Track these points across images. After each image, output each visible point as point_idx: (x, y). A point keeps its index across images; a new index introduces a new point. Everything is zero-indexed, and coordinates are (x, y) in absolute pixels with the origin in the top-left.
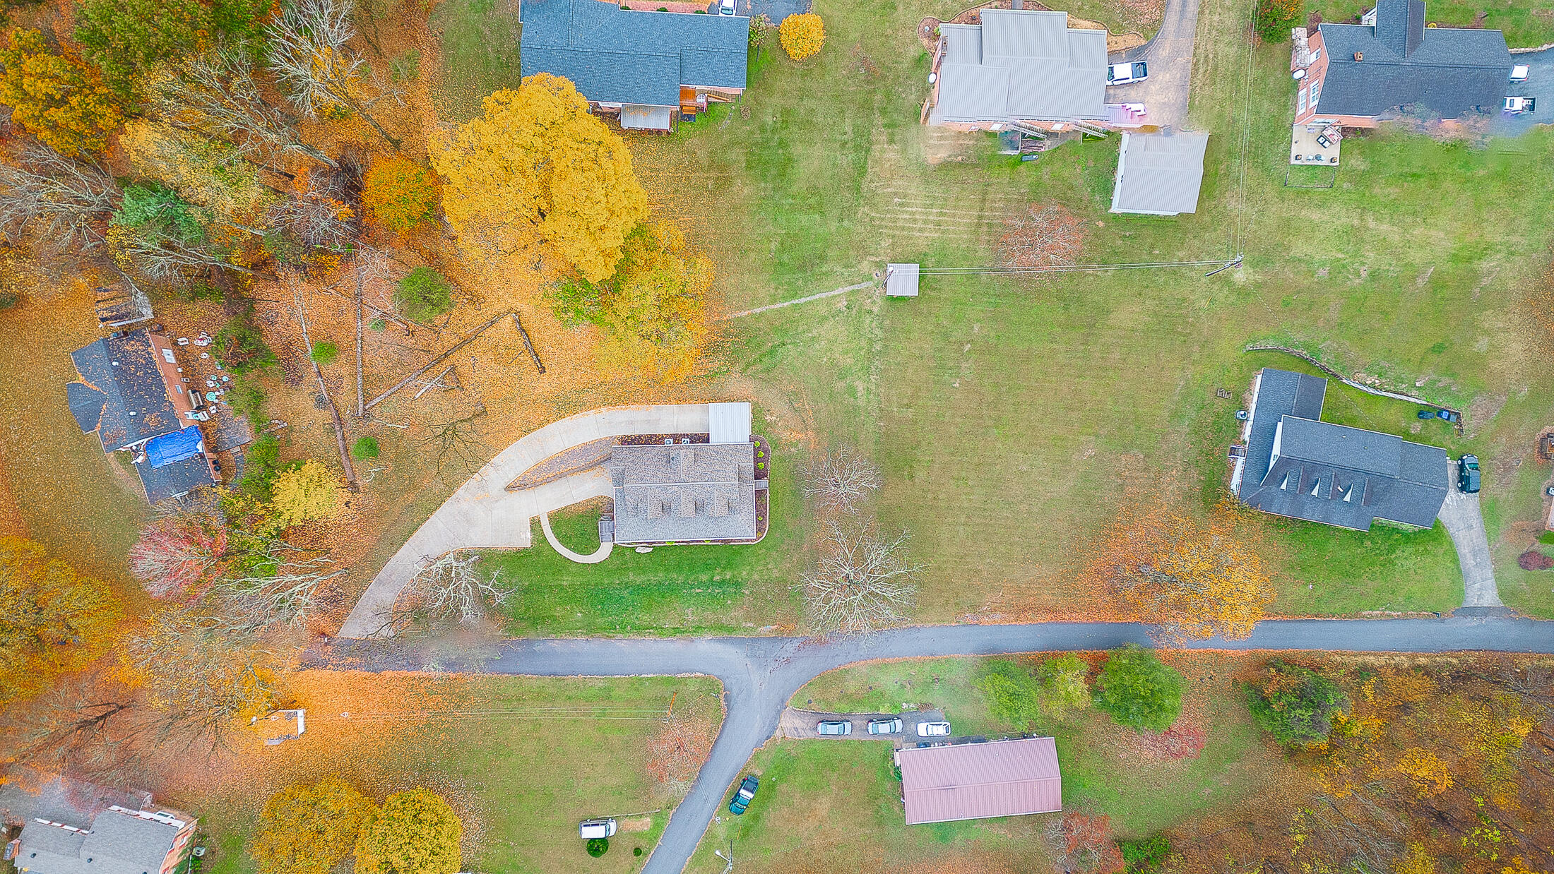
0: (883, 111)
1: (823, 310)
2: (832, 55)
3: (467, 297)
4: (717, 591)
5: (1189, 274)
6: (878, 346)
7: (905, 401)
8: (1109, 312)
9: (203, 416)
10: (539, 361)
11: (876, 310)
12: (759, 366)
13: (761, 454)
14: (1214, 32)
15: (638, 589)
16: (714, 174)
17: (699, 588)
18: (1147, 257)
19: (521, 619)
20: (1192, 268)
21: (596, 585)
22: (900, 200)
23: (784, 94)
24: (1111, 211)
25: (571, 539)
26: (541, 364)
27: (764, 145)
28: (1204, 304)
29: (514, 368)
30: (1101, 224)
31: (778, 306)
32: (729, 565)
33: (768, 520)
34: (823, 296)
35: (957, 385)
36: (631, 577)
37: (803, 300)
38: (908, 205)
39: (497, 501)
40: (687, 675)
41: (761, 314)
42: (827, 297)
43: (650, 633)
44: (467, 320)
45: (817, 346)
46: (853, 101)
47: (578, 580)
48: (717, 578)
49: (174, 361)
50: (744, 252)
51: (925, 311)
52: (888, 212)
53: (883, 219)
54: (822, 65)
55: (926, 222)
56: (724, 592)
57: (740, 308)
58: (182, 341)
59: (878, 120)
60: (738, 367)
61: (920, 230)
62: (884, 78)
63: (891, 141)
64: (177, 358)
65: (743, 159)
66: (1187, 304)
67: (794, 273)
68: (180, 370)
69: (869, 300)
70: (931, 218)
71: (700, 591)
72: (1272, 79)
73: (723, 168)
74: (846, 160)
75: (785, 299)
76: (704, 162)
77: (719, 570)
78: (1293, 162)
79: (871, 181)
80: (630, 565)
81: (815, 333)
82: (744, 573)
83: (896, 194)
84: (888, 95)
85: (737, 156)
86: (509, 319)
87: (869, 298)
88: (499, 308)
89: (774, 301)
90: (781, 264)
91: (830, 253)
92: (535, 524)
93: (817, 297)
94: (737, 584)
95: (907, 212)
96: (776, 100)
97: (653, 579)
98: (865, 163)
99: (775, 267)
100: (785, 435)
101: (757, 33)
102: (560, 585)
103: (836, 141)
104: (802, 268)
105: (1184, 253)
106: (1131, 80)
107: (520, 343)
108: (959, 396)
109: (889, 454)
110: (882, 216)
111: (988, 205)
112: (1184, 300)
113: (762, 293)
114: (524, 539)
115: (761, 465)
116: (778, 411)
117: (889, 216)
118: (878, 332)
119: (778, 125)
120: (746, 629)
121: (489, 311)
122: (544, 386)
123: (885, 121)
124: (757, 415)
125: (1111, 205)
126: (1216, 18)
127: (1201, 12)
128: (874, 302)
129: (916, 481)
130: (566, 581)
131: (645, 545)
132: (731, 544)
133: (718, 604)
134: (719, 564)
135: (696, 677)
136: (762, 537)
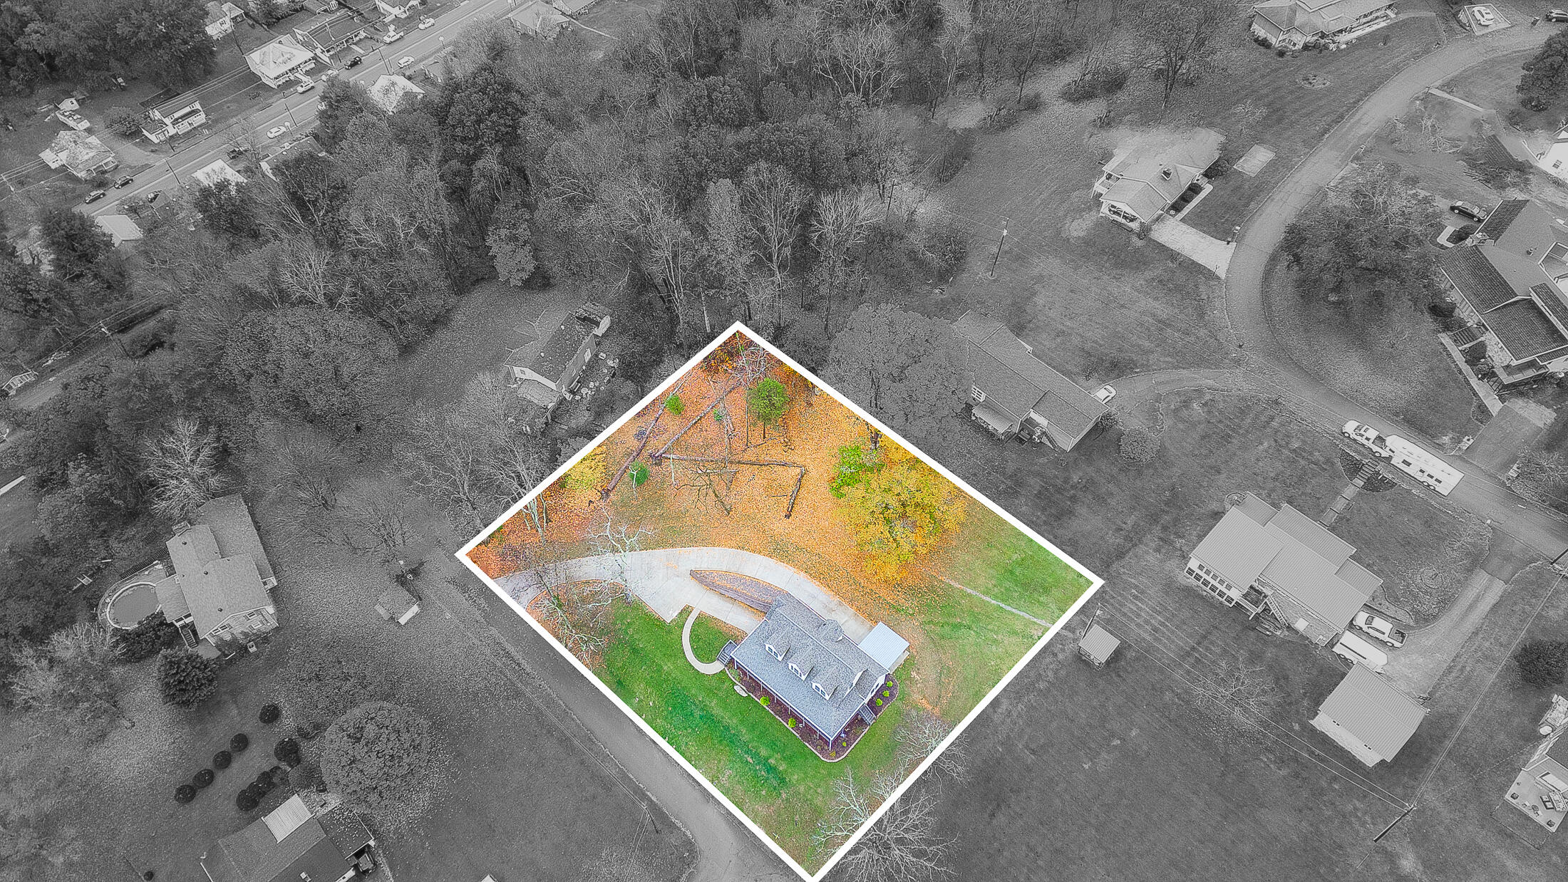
0: (1165, 528)
1: (1019, 627)
2: (1151, 471)
3: (785, 439)
4: (763, 773)
5: (1357, 826)
6: (1042, 685)
7: (1033, 746)
8: (1262, 805)
9: (568, 397)
10: (792, 507)
11: (1060, 656)
12: (938, 629)
13: (887, 694)
14: (1480, 654)
15: (709, 718)
16: (1009, 483)
17: (752, 758)
18: (1325, 785)
19: (611, 672)
20: (1363, 824)
21: (684, 688)
22: (1136, 593)
23: (1099, 470)
24: (1311, 722)
25: (698, 641)
26: (791, 511)
27: (1059, 491)
28: (1358, 864)
29: (772, 501)
30: (1297, 727)
31: (987, 599)
32: (789, 759)
33: (849, 751)
34: (1027, 616)
35: (1086, 767)
36: (713, 704)
37: (1009, 608)
38: (1141, 600)
39: (678, 576)
40: (679, 825)
41: (970, 595)
42: (1029, 619)
44: (772, 452)
45: (994, 648)
46: (1146, 508)
47: (675, 674)
48: (772, 761)
49: (586, 361)
50: (990, 546)
51: (1101, 687)
52: (1121, 595)
53: (1114, 597)
54: (1140, 473)
55: (1147, 622)
56: (768, 779)
57: (956, 579)
58: (602, 355)
59: (1157, 530)
60: (921, 618)
61: (1138, 625)
62: (1181, 508)
63: (1158, 550)
64: (589, 362)
65: (1038, 488)
66: (1341, 852)
67: (1016, 585)
68: (584, 368)
69: (1061, 646)
70: (1153, 622)
71: (751, 761)
72: (1517, 720)
73: (1019, 484)
74: (1114, 540)
75: (996, 597)
76: (1009, 471)
77: (779, 756)
78: (1507, 796)
79: (1124, 567)
80: (720, 694)
81: (1000, 637)
82: (796, 777)
83: (1136, 587)
84: (1176, 521)
85: (1035, 483)
86: (798, 470)
87: (1062, 644)
88: (799, 460)
89: (986, 593)
90: (1012, 572)
91: (1054, 591)
92: (686, 611)
93: (1022, 614)
94: (783, 780)
95: (1136, 605)
96: (1090, 470)
97: (727, 720)
98: (1127, 552)
99: (1006, 571)
100: (916, 697)
101: (1108, 419)
102: (662, 667)
103: (1114, 523)
104: (1025, 586)
105: (1362, 806)
106: (1385, 638)
107: (790, 489)
108: (1081, 777)
109: (988, 780)
110: (1114, 595)
111: (1206, 643)
112: (1340, 847)
113: (981, 581)
114: (669, 615)
115: (880, 702)
116: (926, 675)
117: (1119, 598)
118: (1050, 674)
119: (1080, 486)
121: (790, 457)
122: (780, 526)
123: (1161, 535)
124: (907, 665)
125: (1314, 718)
126: (1487, 644)
127: (1476, 633)
128: (1063, 650)
129: (994, 821)
130: (668, 666)
131: (744, 688)
132: (806, 744)
133: (754, 786)
134: (784, 751)
135: (684, 834)
136: (833, 761)
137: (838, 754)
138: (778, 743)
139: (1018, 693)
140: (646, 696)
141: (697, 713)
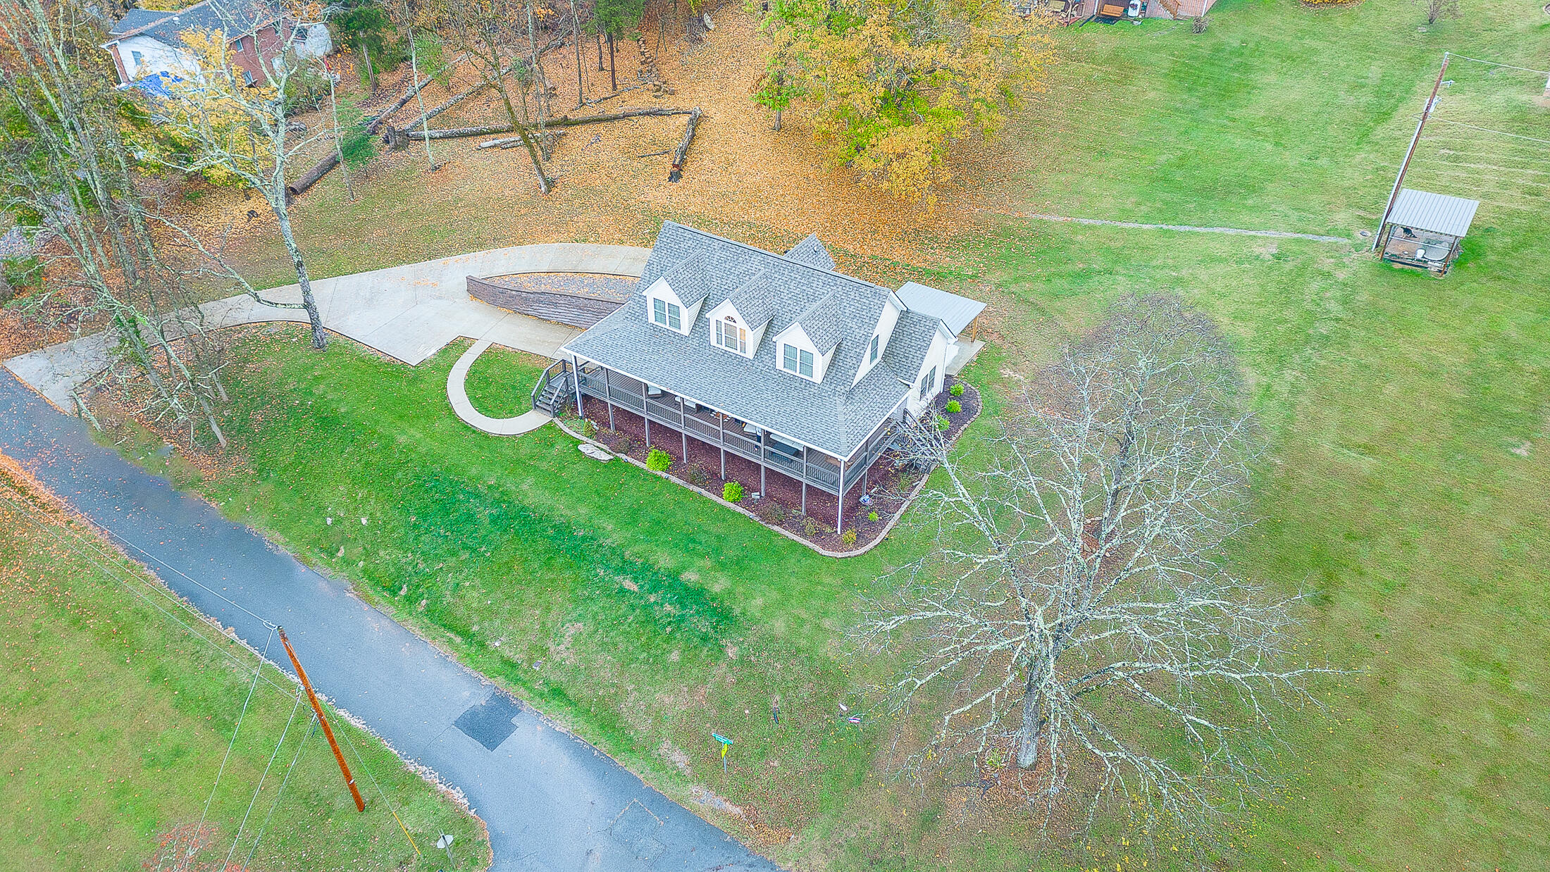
2: (1372, 12)
4: (667, 609)
10: (681, 166)
11: (1341, 275)
15: (516, 518)
17: (635, 579)
21: (450, 470)
22: (1452, 153)
23: (1271, 28)
25: (486, 388)
26: (680, 170)
27: (1211, 62)
29: (639, 164)
32: (738, 566)
33: (888, 528)
34: (1230, 232)
35: (1522, 452)
36: (524, 488)
37: (1185, 229)
38: (1470, 159)
39: (440, 298)
40: (432, 778)
42: (1238, 235)
43: (450, 641)
47: (428, 447)
48: (690, 577)
52: (1417, 164)
56: (682, 619)
62: (1462, 41)
67: (1186, 195)
71: (634, 589)
77: (706, 564)
80: (543, 467)
82: (759, 601)
83: (1446, 144)
88: (687, 104)
91: (1270, 186)
92: (457, 345)
94: (724, 616)
95: (1463, 167)
96: (1257, 30)
97: (563, 513)
107: (675, 144)
109: (1275, 527)
114: (417, 355)
118: (1334, 307)
120: (661, 765)
122: (660, 196)
129: (1336, 615)
130: (409, 435)
131: (605, 447)
132: (776, 528)
133: (647, 647)
134: (718, 551)
135: (445, 800)
136: (853, 553)
137: (861, 539)
138: (703, 538)
139: (1271, 351)
140: (351, 508)
141: (484, 514)
